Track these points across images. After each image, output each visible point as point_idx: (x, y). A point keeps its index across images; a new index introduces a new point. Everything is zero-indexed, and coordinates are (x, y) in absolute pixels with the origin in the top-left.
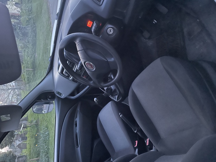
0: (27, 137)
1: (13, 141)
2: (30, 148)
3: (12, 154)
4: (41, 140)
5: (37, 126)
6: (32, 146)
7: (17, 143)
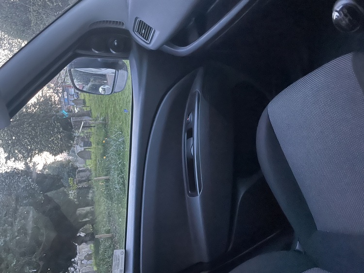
0: (91, 143)
1: (72, 146)
2: (95, 160)
3: (72, 164)
4: (112, 150)
5: (105, 127)
6: (99, 158)
7: (79, 149)
